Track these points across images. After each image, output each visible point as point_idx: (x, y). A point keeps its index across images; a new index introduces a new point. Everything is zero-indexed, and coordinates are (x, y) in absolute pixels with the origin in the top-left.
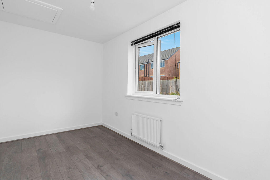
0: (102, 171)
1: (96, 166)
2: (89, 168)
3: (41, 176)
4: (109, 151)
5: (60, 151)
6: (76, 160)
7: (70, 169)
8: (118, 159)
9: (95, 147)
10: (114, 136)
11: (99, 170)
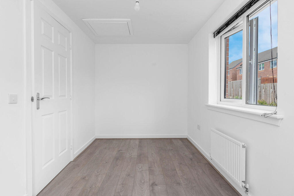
0: (153, 190)
1: (151, 182)
2: (143, 182)
3: (106, 174)
4: (175, 170)
5: (132, 156)
6: (139, 169)
7: (128, 176)
8: (179, 184)
9: (164, 161)
10: (193, 154)
11: (151, 188)
